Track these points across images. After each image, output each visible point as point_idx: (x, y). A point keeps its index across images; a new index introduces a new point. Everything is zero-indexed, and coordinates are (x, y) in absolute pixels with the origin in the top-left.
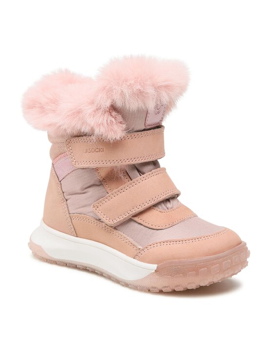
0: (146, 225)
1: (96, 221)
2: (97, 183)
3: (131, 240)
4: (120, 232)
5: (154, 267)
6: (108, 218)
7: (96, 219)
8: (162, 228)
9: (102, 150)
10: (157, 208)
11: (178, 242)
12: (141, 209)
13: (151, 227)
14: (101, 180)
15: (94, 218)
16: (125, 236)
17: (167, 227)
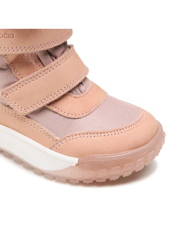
0: (62, 113)
1: (4, 107)
2: (4, 67)
3: (47, 130)
4: (33, 121)
5: (75, 160)
6: (19, 107)
7: (5, 105)
8: (79, 117)
9: (11, 36)
10: (71, 94)
11: (99, 135)
12: (56, 97)
13: (68, 116)
14: (8, 64)
15: (3, 104)
16: (39, 125)
17: (84, 115)
